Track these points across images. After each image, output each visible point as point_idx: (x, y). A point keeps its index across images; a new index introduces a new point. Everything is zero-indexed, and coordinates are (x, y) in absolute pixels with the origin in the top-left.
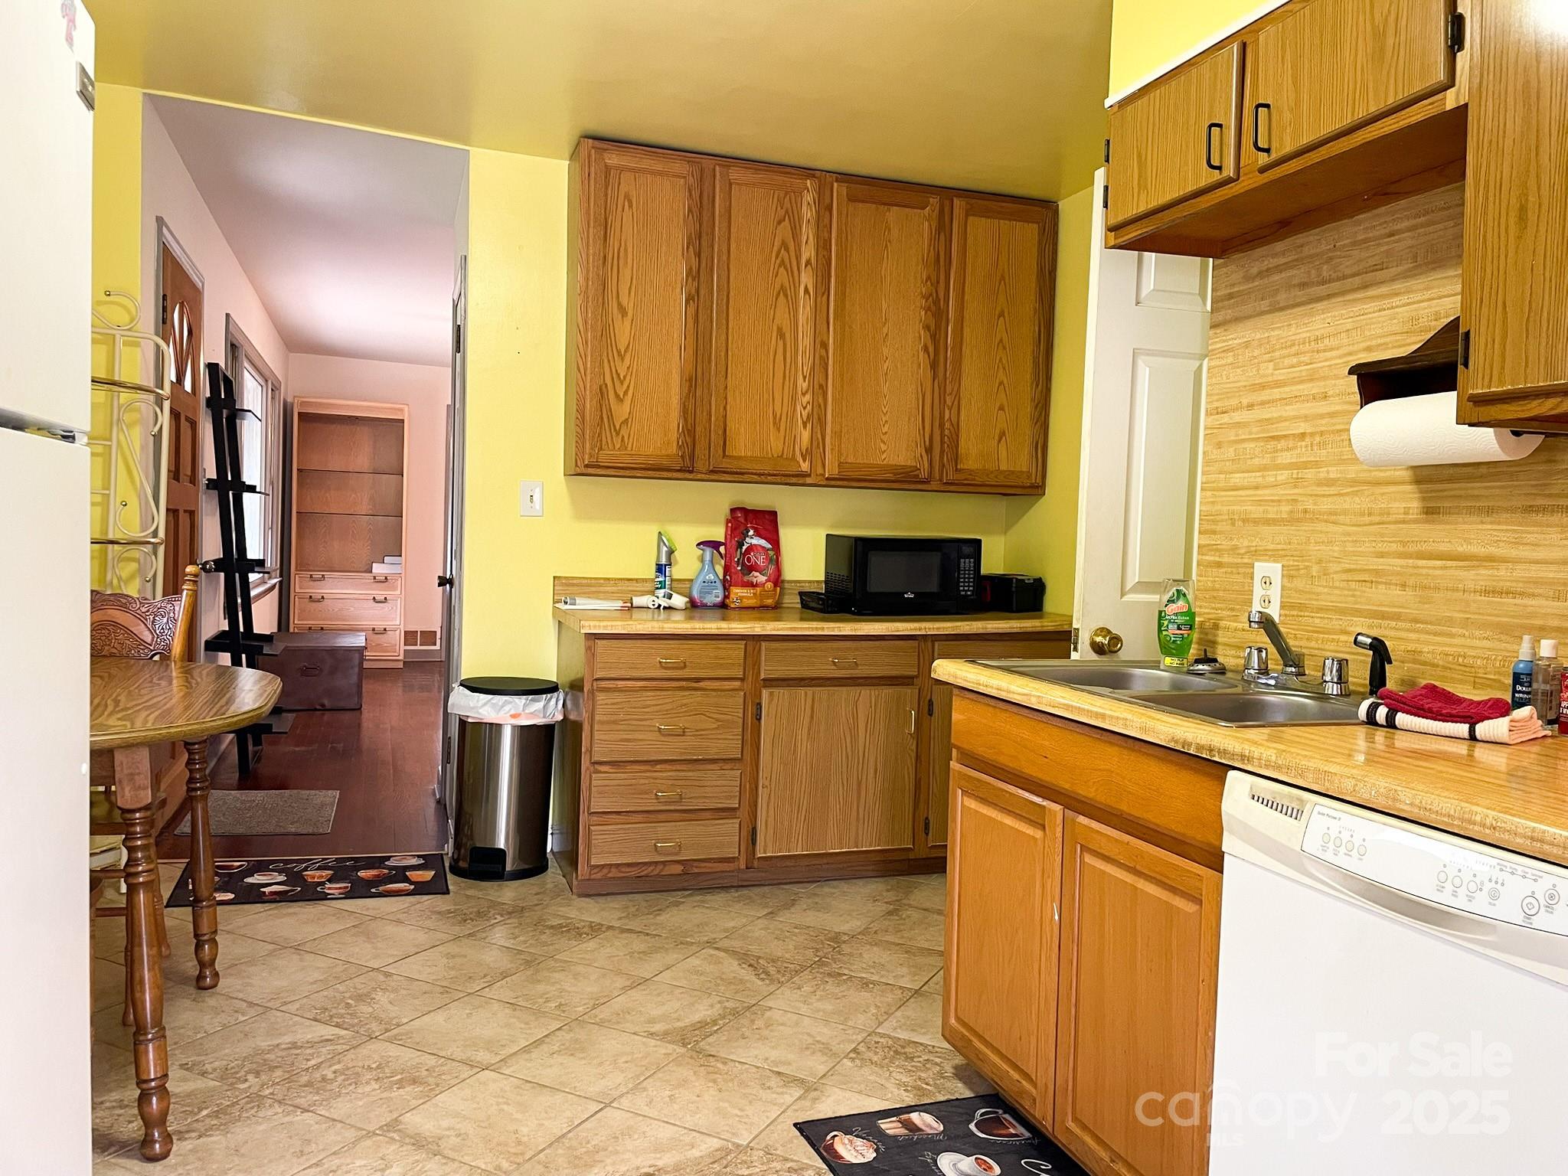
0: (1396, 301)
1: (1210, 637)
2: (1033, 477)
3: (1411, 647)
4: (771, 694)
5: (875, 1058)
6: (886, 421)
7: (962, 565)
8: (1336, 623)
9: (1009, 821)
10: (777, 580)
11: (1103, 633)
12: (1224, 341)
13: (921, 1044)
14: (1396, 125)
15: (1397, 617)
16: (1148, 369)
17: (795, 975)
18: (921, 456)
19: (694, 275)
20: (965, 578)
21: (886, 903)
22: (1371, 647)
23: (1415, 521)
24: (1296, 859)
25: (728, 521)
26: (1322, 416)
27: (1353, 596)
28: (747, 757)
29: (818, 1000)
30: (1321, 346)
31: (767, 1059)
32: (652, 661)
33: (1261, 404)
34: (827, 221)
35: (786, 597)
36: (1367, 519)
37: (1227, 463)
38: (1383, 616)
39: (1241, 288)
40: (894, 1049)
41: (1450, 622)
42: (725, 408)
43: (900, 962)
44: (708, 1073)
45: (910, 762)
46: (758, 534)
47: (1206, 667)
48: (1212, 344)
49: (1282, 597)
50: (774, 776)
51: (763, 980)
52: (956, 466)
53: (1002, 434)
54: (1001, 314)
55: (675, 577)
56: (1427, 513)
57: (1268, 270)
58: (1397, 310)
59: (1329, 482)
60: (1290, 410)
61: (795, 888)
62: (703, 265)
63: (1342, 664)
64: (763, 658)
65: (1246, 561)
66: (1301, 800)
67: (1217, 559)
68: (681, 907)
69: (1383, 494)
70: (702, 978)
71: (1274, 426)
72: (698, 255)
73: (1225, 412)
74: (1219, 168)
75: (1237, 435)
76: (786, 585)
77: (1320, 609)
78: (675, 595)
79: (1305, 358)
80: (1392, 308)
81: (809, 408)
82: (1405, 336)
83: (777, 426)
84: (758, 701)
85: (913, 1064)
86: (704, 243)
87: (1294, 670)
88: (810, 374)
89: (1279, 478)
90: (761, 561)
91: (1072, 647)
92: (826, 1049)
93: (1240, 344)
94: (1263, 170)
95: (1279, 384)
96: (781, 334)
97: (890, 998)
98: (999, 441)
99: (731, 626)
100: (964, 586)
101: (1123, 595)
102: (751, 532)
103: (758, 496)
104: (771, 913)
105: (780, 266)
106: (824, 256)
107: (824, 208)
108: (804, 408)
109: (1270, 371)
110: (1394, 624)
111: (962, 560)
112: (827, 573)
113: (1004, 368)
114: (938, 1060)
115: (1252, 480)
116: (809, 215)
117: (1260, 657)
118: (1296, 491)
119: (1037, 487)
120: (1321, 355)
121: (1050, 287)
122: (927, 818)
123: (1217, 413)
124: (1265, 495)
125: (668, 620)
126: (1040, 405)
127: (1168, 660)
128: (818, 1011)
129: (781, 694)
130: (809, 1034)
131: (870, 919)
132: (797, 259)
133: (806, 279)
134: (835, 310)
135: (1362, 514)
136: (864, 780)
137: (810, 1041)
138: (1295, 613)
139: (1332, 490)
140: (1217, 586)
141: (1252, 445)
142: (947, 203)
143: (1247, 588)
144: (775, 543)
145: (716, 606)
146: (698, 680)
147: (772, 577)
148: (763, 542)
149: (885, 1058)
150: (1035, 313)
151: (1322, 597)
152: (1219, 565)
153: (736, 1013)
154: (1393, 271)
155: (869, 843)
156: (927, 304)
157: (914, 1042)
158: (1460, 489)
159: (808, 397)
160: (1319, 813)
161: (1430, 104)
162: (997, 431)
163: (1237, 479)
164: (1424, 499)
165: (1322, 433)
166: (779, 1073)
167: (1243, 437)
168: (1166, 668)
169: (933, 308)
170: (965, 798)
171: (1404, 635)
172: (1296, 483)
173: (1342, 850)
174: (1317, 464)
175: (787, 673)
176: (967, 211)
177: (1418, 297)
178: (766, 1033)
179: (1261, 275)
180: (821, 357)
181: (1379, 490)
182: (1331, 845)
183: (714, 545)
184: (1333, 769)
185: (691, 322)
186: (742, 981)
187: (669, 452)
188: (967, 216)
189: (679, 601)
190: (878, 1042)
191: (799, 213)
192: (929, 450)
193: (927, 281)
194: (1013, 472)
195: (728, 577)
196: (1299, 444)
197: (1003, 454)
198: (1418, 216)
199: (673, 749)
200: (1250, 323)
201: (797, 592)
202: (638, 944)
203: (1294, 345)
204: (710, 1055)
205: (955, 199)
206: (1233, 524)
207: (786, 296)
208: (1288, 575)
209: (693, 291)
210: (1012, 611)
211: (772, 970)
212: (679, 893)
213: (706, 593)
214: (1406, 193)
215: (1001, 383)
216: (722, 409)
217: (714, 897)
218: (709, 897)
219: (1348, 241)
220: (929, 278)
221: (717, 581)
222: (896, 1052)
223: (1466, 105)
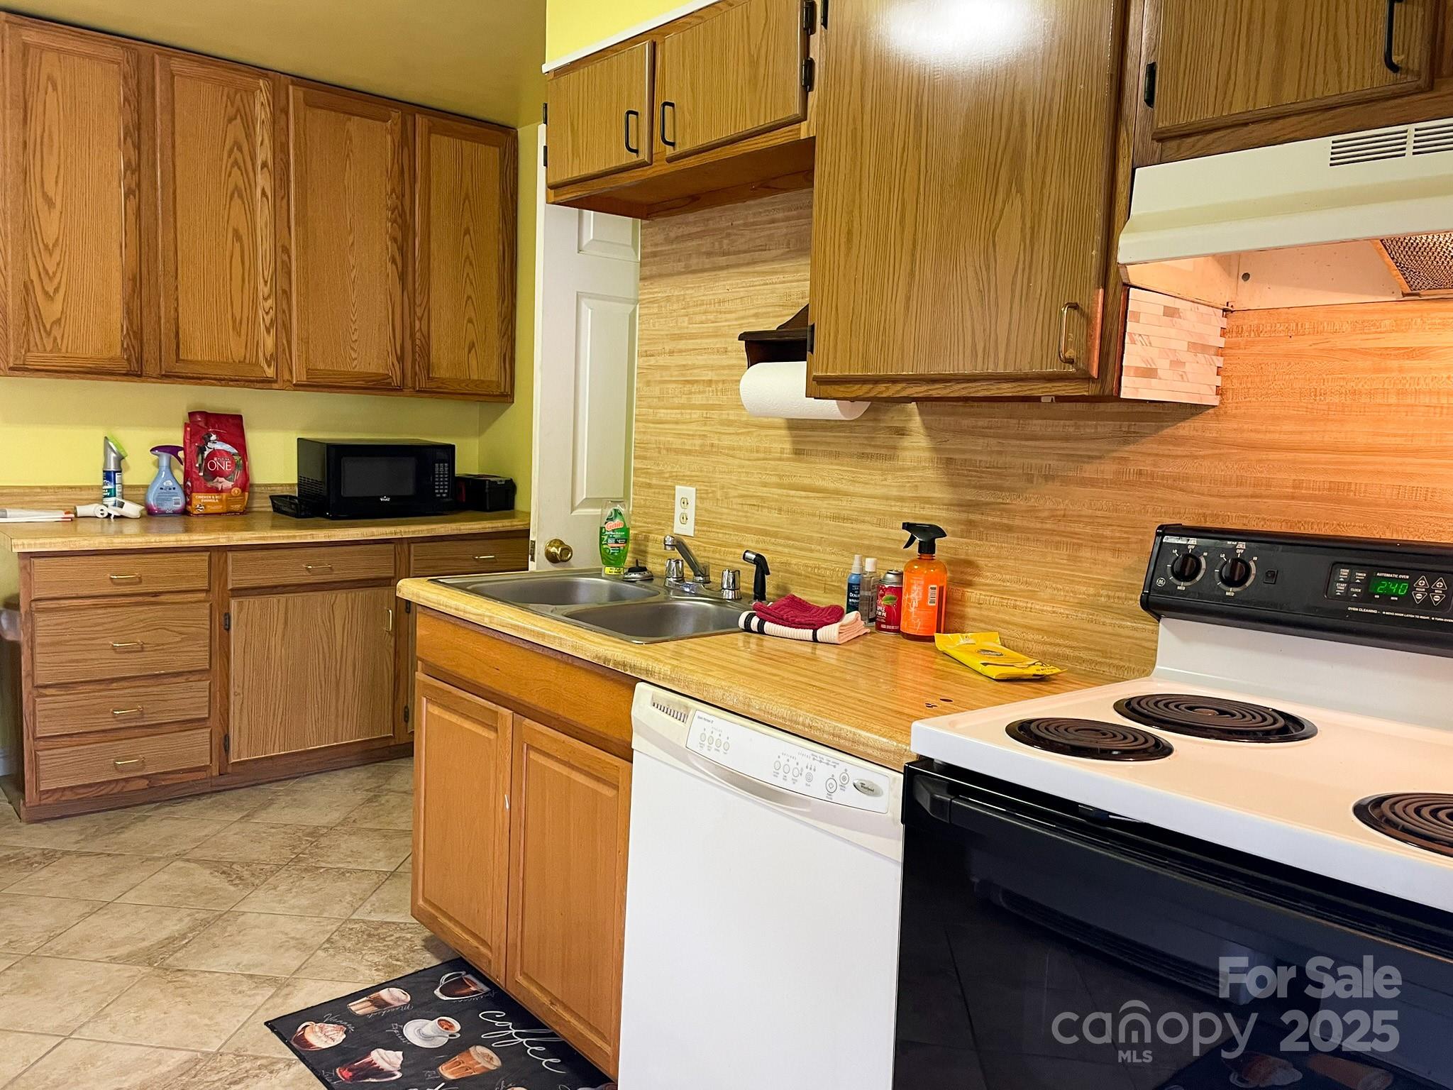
0: (775, 278)
1: (642, 548)
2: (503, 386)
3: (784, 559)
4: (240, 604)
5: (349, 945)
6: (355, 330)
7: (437, 469)
8: (734, 538)
9: (467, 725)
10: (246, 485)
11: (556, 545)
12: (651, 293)
13: (394, 923)
14: (766, 144)
15: (775, 535)
16: (590, 311)
17: (271, 876)
18: (393, 364)
19: (133, 168)
20: (439, 481)
21: (367, 790)
22: (755, 561)
23: (788, 459)
24: (682, 754)
25: (186, 425)
26: (723, 367)
27: (746, 517)
28: (217, 666)
29: (294, 897)
30: (723, 308)
31: (239, 964)
32: (101, 577)
33: (680, 352)
34: (283, 123)
35: (255, 501)
36: (756, 455)
37: (655, 400)
38: (765, 533)
39: (663, 248)
40: (366, 933)
41: (810, 540)
42: (176, 310)
43: (378, 847)
44: (176, 988)
45: (389, 659)
46: (221, 439)
47: (637, 575)
48: (640, 295)
49: (696, 515)
50: (246, 683)
51: (236, 885)
52: (428, 374)
53: (472, 346)
54: (467, 232)
55: (127, 483)
56: (796, 454)
57: (682, 236)
58: (777, 286)
59: (730, 423)
60: (700, 360)
61: (274, 787)
62: (144, 157)
63: (736, 574)
64: (230, 568)
65: (669, 484)
66: (687, 708)
67: (648, 481)
68: (148, 821)
69: (766, 436)
70: (171, 893)
71: (688, 372)
72: (138, 147)
73: (653, 356)
74: (636, 151)
75: (662, 377)
76: (256, 489)
77: (723, 526)
78: (127, 504)
79: (711, 317)
80: (773, 283)
81: (272, 313)
82: (781, 308)
83: (236, 329)
84: (226, 611)
85: (385, 943)
86: (144, 136)
87: (701, 579)
88: (272, 279)
89: (694, 416)
90: (226, 467)
91: (530, 557)
92: (301, 945)
93: (662, 298)
94: (670, 160)
95: (692, 337)
96: (237, 236)
97: (366, 884)
98: (469, 352)
99: (192, 538)
100: (439, 489)
101: (573, 509)
102: (214, 437)
103: (220, 399)
104: (247, 816)
105: (232, 166)
106: (281, 159)
107: (279, 111)
108: (267, 313)
109: (686, 324)
110: (773, 540)
111: (437, 465)
112: (299, 477)
113: (472, 283)
114: (409, 936)
115: (673, 416)
116: (263, 117)
117: (677, 567)
118: (703, 428)
119: (506, 396)
120: (723, 316)
121: (513, 210)
122: (406, 707)
123: (647, 356)
124: (683, 429)
125: (120, 533)
126: (506, 320)
127: (607, 570)
128: (294, 907)
129: (251, 603)
130: (282, 932)
131: (349, 809)
132: (252, 159)
133: (263, 181)
134: (295, 215)
135: (752, 451)
136: (342, 680)
137: (284, 938)
138: (705, 528)
139: (731, 430)
140: (648, 504)
141: (674, 386)
142: (409, 118)
143: (670, 507)
144: (242, 448)
145: (175, 513)
146: (156, 594)
147: (239, 482)
148: (227, 447)
149: (359, 942)
150: (499, 233)
151: (724, 517)
152: (649, 486)
153: (206, 923)
154: (774, 253)
155: (349, 735)
156: (393, 216)
157: (386, 923)
158: (818, 436)
159: (270, 302)
160: (699, 717)
161: (789, 131)
162: (467, 343)
163: (662, 414)
164: (794, 442)
165: (724, 382)
166: (251, 976)
167: (667, 379)
168: (607, 577)
169: (399, 220)
170: (429, 705)
171: (780, 549)
172: (706, 421)
173: (714, 746)
174: (720, 407)
175: (258, 581)
176: (430, 128)
177: (789, 277)
178: (238, 938)
179: (678, 239)
180: (283, 262)
181: (764, 432)
182: (706, 743)
183: (173, 450)
184: (710, 681)
185: (132, 218)
186: (214, 890)
187: (112, 354)
188: (430, 133)
189: (132, 509)
190: (352, 929)
191: (252, 111)
192: (401, 359)
193: (391, 194)
194: (483, 382)
195: (189, 484)
196: (707, 389)
197: (474, 363)
198: (790, 210)
199: (131, 665)
200: (671, 280)
201: (268, 496)
202: (99, 867)
203: (703, 304)
204: (179, 970)
205: (417, 116)
206: (660, 452)
207: (241, 197)
208: (700, 497)
209: (133, 186)
210: (484, 510)
211: (246, 874)
212: (146, 807)
213: (164, 500)
214: (782, 189)
215: (469, 297)
216: (172, 312)
217: (184, 807)
218: (180, 807)
219: (742, 222)
220: (393, 190)
221: (176, 486)
222: (369, 935)
223: (814, 137)
